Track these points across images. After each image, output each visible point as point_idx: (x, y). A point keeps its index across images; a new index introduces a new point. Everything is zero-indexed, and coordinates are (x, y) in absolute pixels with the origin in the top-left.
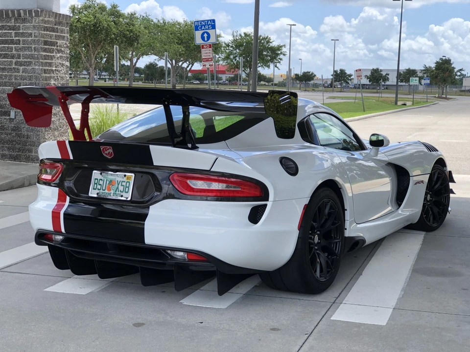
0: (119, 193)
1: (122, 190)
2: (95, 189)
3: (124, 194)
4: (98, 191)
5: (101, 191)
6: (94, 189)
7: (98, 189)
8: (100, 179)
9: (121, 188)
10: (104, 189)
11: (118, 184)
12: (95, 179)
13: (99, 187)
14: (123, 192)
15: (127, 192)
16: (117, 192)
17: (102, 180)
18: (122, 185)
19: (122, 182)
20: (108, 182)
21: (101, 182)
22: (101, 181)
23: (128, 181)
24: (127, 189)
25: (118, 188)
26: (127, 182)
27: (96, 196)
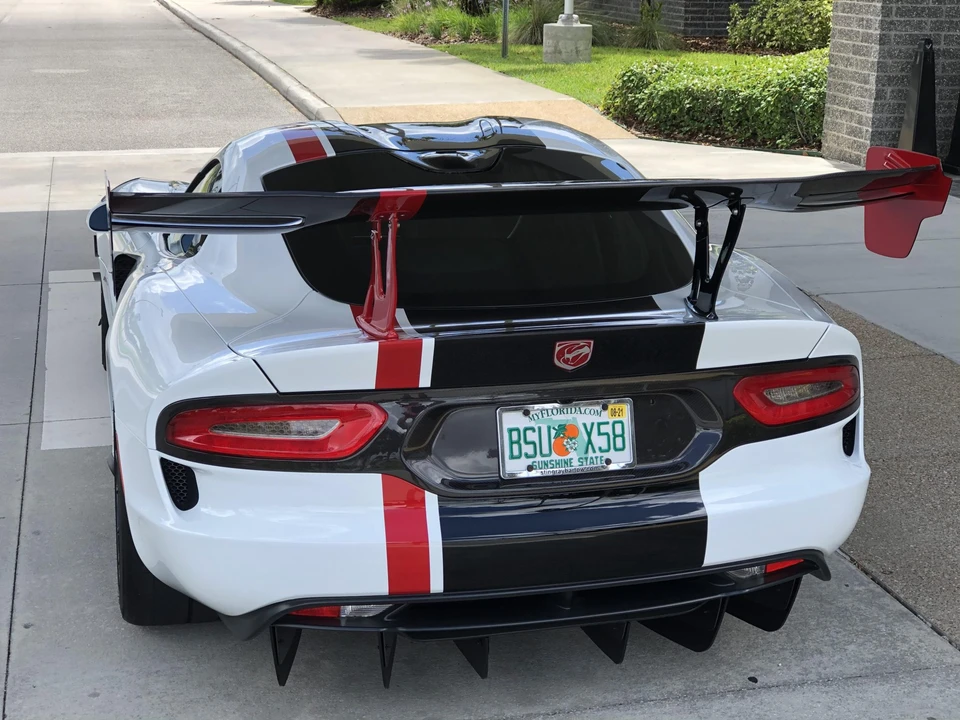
0: (598, 454)
1: (605, 447)
2: (519, 457)
3: (611, 455)
4: (530, 462)
5: (539, 458)
6: (512, 457)
7: (527, 456)
8: (526, 429)
9: (599, 442)
10: (546, 450)
11: (589, 434)
12: (511, 431)
13: (529, 449)
14: (608, 450)
15: (623, 449)
16: (591, 454)
17: (533, 429)
18: (600, 434)
19: (599, 424)
20: (553, 432)
21: (532, 436)
22: (529, 433)
23: (617, 419)
24: (619, 441)
25: (590, 442)
26: (615, 423)
27: (525, 474)
